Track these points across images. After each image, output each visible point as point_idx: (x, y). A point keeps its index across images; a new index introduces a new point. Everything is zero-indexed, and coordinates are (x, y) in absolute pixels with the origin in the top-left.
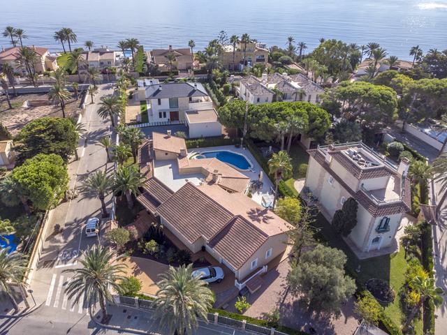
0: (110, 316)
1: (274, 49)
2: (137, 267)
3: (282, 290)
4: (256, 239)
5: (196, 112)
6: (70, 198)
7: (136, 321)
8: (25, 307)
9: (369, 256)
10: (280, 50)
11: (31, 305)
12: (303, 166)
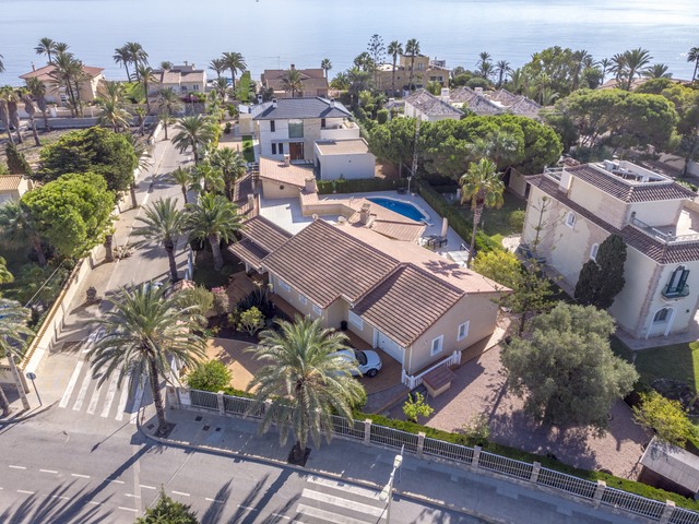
0: (172, 426)
1: (458, 70)
2: (224, 354)
3: (491, 394)
4: (441, 297)
5: (333, 142)
6: (117, 257)
7: (218, 435)
8: (21, 408)
9: (648, 345)
10: (468, 72)
11: (34, 405)
12: (517, 214)
